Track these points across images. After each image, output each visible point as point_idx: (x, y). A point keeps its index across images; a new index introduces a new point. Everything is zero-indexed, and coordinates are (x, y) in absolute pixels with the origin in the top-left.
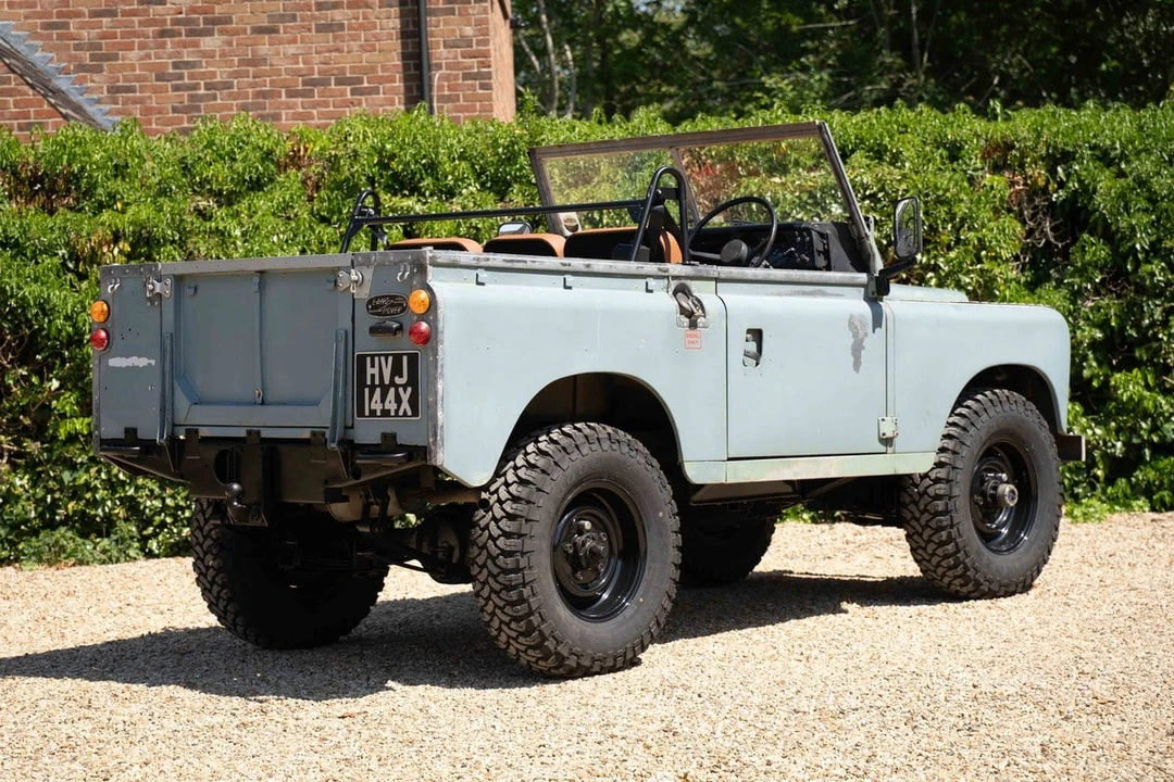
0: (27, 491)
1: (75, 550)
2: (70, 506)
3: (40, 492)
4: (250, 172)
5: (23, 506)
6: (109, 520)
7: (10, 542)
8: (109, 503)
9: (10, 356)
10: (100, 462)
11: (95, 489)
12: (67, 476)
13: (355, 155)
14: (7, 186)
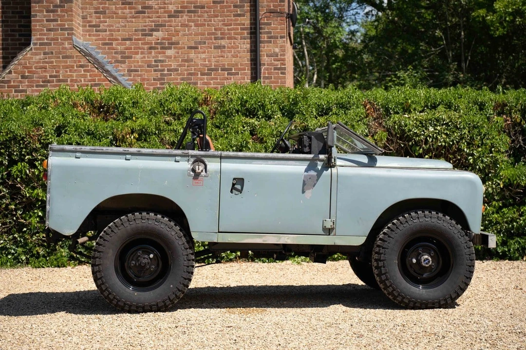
4: (188, 106)
13: (231, 100)
14: (89, 109)
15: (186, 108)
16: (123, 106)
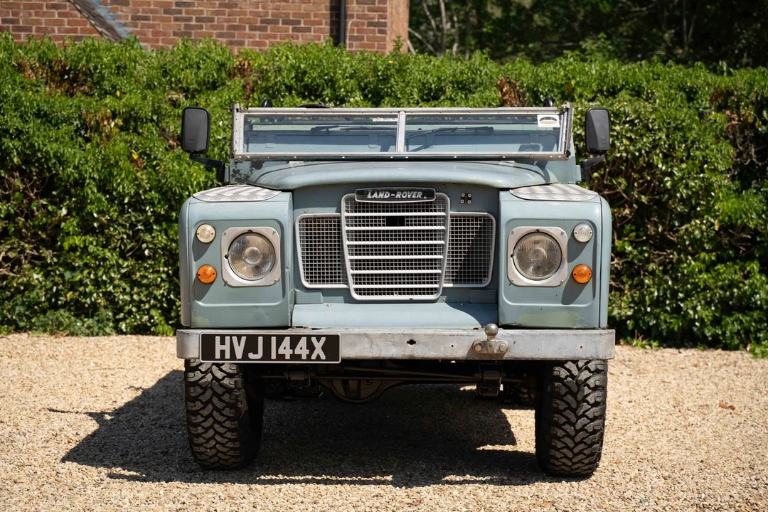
0: (40, 283)
1: (69, 326)
2: (68, 295)
3: (49, 284)
4: (208, 77)
5: (37, 293)
6: (95, 306)
7: (26, 316)
8: (95, 295)
9: (35, 191)
10: (91, 267)
11: (86, 285)
12: (68, 275)
13: (279, 70)
14: (44, 75)
15: (206, 79)
16: (100, 72)
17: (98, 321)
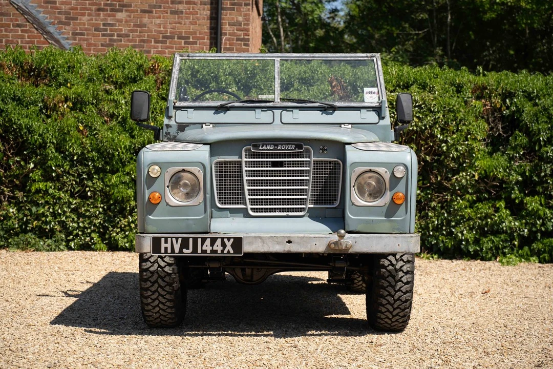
0: (15, 215)
1: (35, 244)
2: (34, 223)
3: (21, 216)
4: (131, 74)
5: (13, 222)
6: (52, 231)
7: (5, 238)
8: (53, 223)
9: (12, 151)
11: (47, 216)
12: (34, 209)
14: (17, 72)
15: (130, 76)
16: (56, 70)
17: (55, 241)
